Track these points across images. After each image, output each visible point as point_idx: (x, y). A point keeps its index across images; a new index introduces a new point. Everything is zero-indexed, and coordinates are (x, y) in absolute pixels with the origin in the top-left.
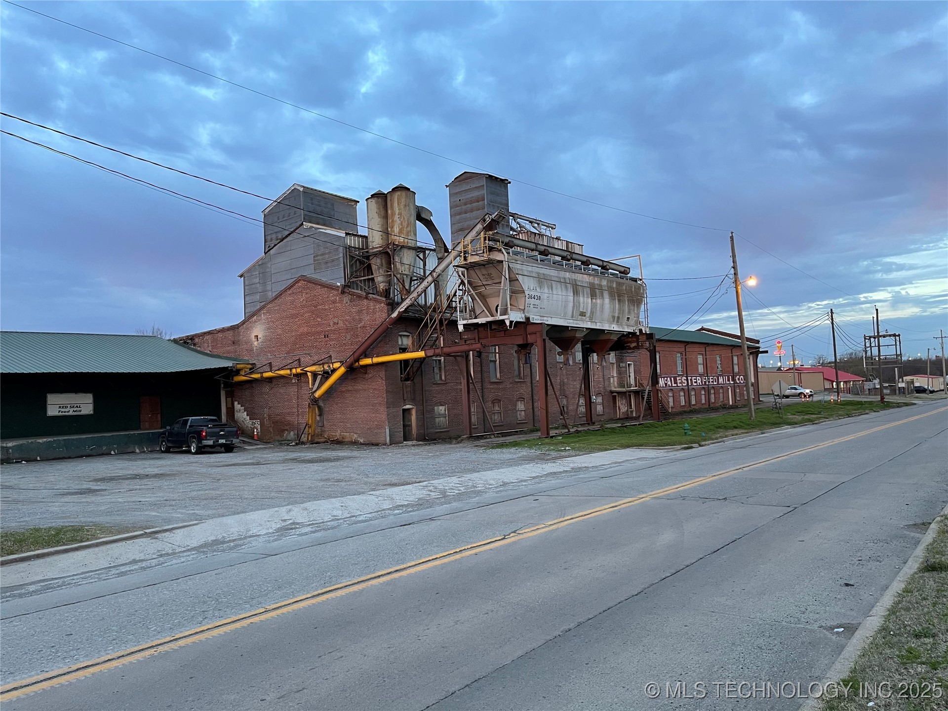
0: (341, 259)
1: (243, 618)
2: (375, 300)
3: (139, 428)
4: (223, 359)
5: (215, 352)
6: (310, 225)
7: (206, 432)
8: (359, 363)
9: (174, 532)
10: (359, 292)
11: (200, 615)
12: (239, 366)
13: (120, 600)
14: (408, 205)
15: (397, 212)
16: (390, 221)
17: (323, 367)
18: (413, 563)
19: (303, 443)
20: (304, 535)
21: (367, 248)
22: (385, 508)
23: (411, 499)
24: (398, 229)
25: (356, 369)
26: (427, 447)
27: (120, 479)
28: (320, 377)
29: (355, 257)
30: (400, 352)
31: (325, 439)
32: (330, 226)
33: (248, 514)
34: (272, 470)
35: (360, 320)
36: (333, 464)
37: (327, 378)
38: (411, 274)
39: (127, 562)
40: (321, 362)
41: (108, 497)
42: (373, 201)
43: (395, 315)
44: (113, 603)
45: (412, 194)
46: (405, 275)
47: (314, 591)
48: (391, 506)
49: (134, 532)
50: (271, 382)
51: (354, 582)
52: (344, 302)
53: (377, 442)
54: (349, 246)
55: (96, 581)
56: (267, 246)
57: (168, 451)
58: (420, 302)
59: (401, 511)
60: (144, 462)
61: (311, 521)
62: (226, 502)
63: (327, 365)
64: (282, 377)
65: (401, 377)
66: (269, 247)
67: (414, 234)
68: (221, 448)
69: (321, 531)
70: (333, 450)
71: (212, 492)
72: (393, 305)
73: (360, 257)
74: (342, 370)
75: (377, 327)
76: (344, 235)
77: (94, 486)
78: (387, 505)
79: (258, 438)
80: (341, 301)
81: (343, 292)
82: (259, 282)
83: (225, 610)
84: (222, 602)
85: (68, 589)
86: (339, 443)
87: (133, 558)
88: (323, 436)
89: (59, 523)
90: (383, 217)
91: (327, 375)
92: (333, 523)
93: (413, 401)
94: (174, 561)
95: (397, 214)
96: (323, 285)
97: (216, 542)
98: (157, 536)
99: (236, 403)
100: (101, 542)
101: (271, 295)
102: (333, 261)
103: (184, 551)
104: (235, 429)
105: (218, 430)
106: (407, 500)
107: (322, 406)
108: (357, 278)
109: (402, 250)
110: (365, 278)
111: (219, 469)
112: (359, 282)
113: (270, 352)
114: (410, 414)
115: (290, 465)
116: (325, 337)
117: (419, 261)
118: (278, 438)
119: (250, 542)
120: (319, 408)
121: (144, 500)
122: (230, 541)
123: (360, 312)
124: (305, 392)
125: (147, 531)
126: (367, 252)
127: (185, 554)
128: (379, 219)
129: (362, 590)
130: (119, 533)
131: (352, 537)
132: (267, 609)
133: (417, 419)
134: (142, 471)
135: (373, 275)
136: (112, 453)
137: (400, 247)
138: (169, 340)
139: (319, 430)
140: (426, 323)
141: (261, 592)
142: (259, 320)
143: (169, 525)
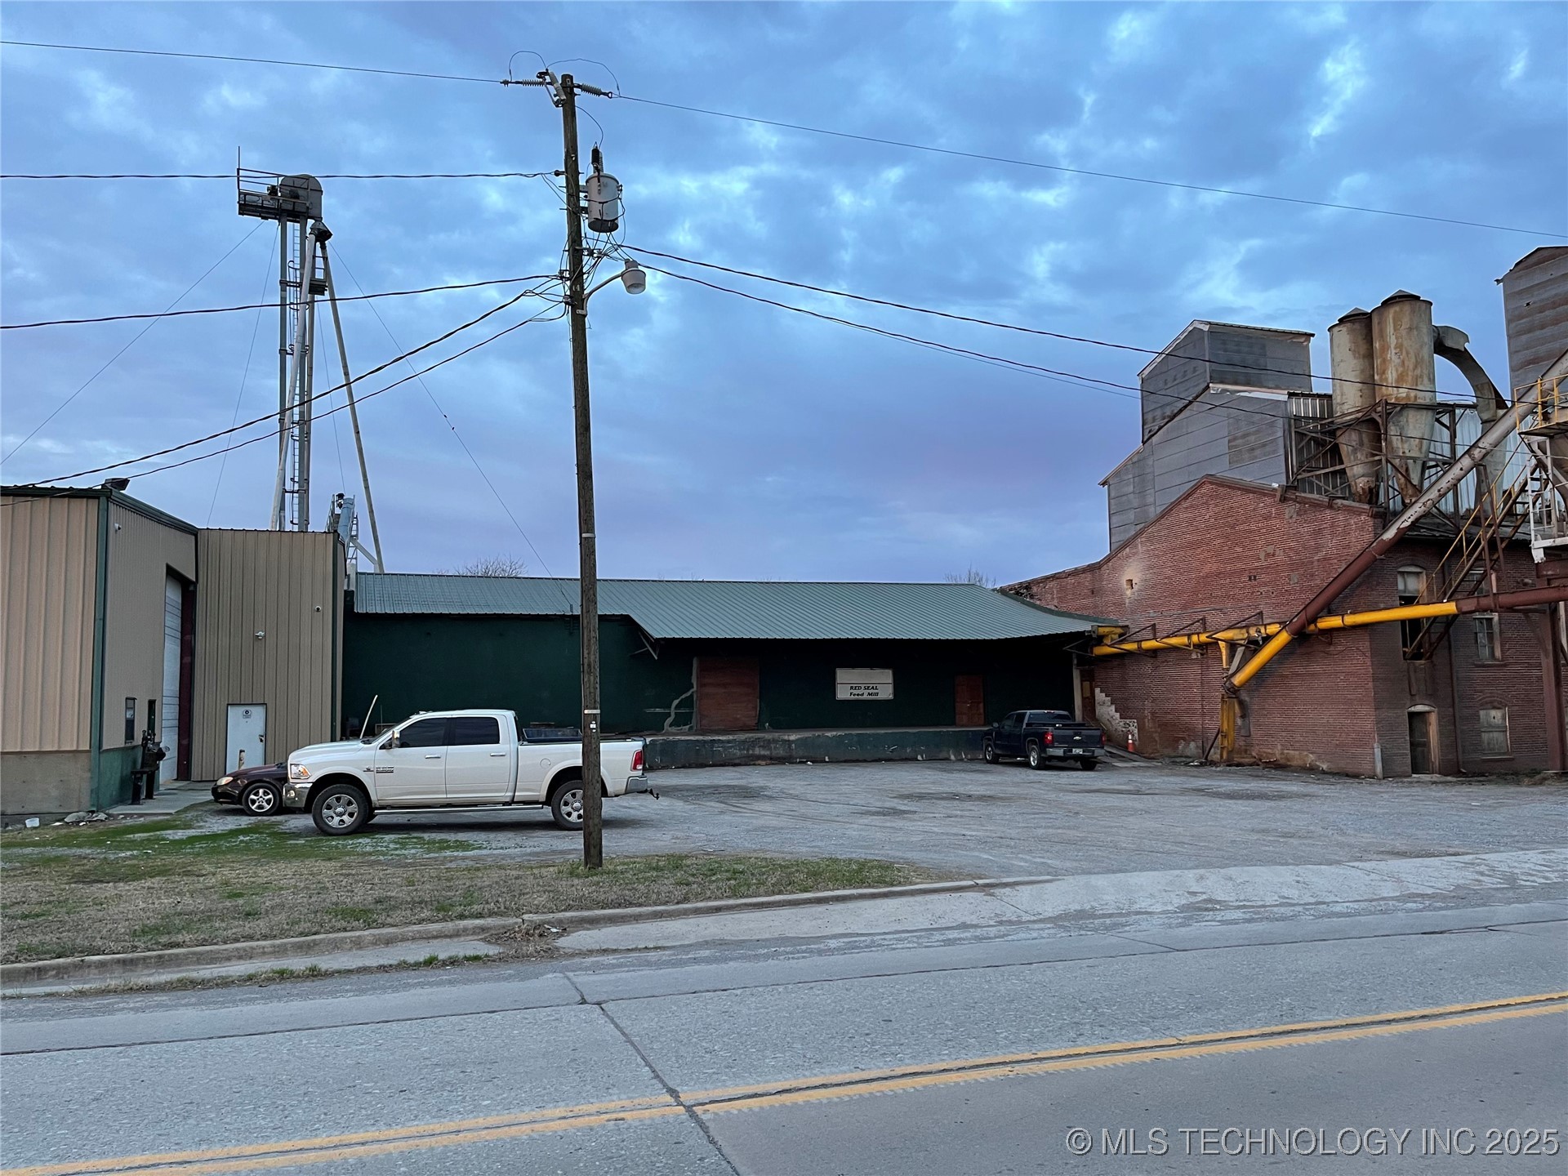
0: (1281, 442)
1: (1142, 1048)
2: (1348, 509)
3: (953, 724)
4: (1075, 618)
5: (1064, 607)
6: (1221, 386)
7: (1052, 735)
8: (1316, 626)
9: (1017, 888)
10: (1315, 496)
11: (1072, 1028)
12: (1101, 630)
13: (951, 981)
14: (1417, 328)
15: (1393, 341)
16: (1377, 362)
17: (1248, 632)
18: (1459, 1008)
19: (1213, 763)
20: (1231, 924)
21: (1331, 414)
22: (1385, 895)
23: (1439, 885)
24: (1395, 375)
25: (1310, 635)
26: (1465, 789)
27: (933, 798)
28: (1240, 650)
29: (1306, 435)
30: (1401, 605)
31: (1254, 760)
32: (1259, 384)
33: (1129, 874)
34: (1163, 805)
35: (1318, 548)
36: (1272, 804)
37: (1255, 652)
38: (1422, 456)
39: (954, 925)
40: (1244, 624)
41: (920, 823)
42: (1344, 329)
43: (1390, 534)
44: (941, 983)
45: (1424, 305)
46: (1411, 458)
47: (1263, 1026)
48: (1398, 894)
49: (961, 880)
50: (1155, 657)
51: (1337, 1023)
52: (1287, 517)
53: (1357, 770)
54: (1295, 416)
55: (915, 947)
56: (1147, 431)
57: (995, 761)
58: (1443, 508)
59: (1421, 906)
60: (963, 775)
61: (1241, 901)
62: (1093, 850)
63: (1255, 629)
64: (1175, 648)
65: (1405, 653)
66: (1150, 432)
67: (1429, 379)
68: (1077, 762)
69: (1262, 921)
70: (1272, 779)
71: (1068, 832)
72: (1385, 517)
73: (1317, 433)
74: (1284, 637)
75: (1353, 558)
76: (1285, 398)
77: (902, 805)
78: (1388, 890)
79: (1135, 750)
80: (1280, 515)
81: (1284, 499)
82: (1133, 492)
83: (1111, 1028)
84: (1103, 1014)
85: (880, 952)
86: (1280, 767)
87: (961, 921)
88: (1248, 752)
89: (860, 854)
90: (1364, 357)
91: (1254, 646)
92: (1282, 910)
93: (1432, 696)
94: (1022, 935)
95: (1393, 346)
96: (1247, 490)
97: (1081, 915)
98: (992, 891)
99: (1097, 690)
100: (917, 890)
101: (1153, 512)
102: (1264, 445)
103: (1034, 922)
104: (1098, 733)
105: (1070, 732)
106: (1432, 887)
107: (1245, 701)
108: (1312, 471)
109: (1405, 413)
110: (1327, 470)
111: (1075, 797)
112: (1314, 479)
113: (1152, 607)
114: (1426, 723)
115: (1197, 800)
116: (1250, 579)
117: (1440, 430)
118: (1168, 751)
119: (1136, 922)
120: (1241, 703)
121: (970, 833)
122: (1104, 916)
123: (1318, 532)
124: (1215, 674)
125: (980, 882)
126: (1332, 422)
127: (1036, 926)
128: (1355, 361)
129: (1355, 1041)
130: (940, 879)
131: (1324, 940)
132: (1180, 1040)
133: (1441, 733)
134: (962, 789)
135: (1343, 463)
136: (919, 758)
137: (1399, 408)
138: (994, 590)
139: (1242, 743)
140: (1459, 549)
141: (1167, 1009)
142: (1134, 554)
143: (1009, 876)
